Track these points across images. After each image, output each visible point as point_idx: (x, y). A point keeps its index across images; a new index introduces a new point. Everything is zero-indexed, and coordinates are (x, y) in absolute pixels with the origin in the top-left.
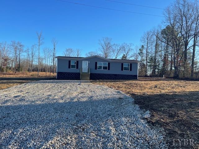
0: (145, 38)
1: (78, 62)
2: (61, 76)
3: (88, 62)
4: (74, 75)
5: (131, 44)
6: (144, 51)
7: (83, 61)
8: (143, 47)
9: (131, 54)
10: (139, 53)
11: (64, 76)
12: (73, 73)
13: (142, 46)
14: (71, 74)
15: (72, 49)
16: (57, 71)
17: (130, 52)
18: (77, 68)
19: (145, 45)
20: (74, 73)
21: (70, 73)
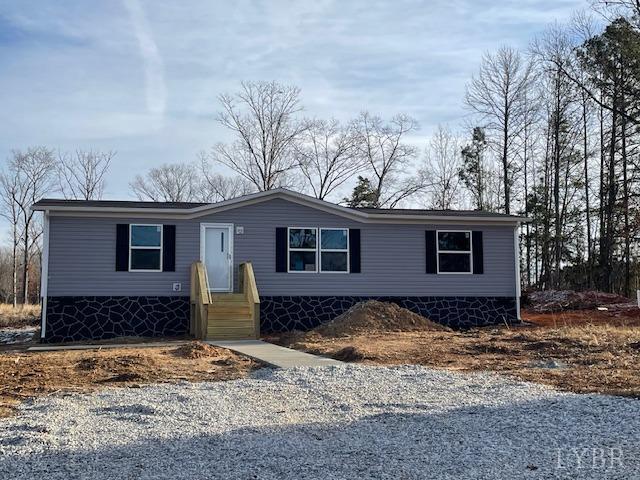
0: (489, 85)
1: (170, 232)
2: (69, 321)
3: (231, 227)
4: (148, 309)
5: (402, 121)
6: (490, 161)
7: (203, 227)
8: (478, 135)
9: (402, 177)
10: (461, 174)
11: (91, 321)
12: (143, 300)
13: (477, 130)
14: (135, 308)
15: (47, 155)
16: (44, 293)
17: (399, 166)
18: (170, 266)
19: (491, 126)
20: (153, 300)
21: (123, 300)
